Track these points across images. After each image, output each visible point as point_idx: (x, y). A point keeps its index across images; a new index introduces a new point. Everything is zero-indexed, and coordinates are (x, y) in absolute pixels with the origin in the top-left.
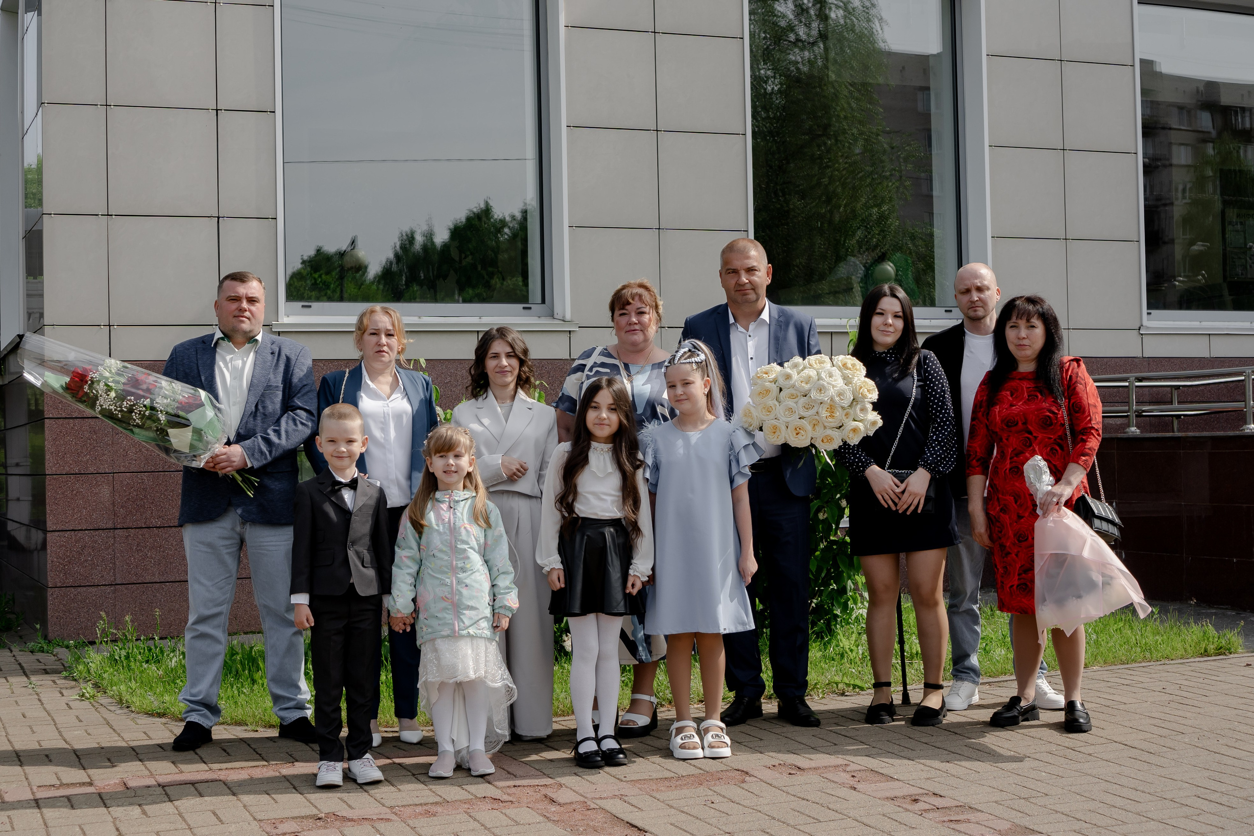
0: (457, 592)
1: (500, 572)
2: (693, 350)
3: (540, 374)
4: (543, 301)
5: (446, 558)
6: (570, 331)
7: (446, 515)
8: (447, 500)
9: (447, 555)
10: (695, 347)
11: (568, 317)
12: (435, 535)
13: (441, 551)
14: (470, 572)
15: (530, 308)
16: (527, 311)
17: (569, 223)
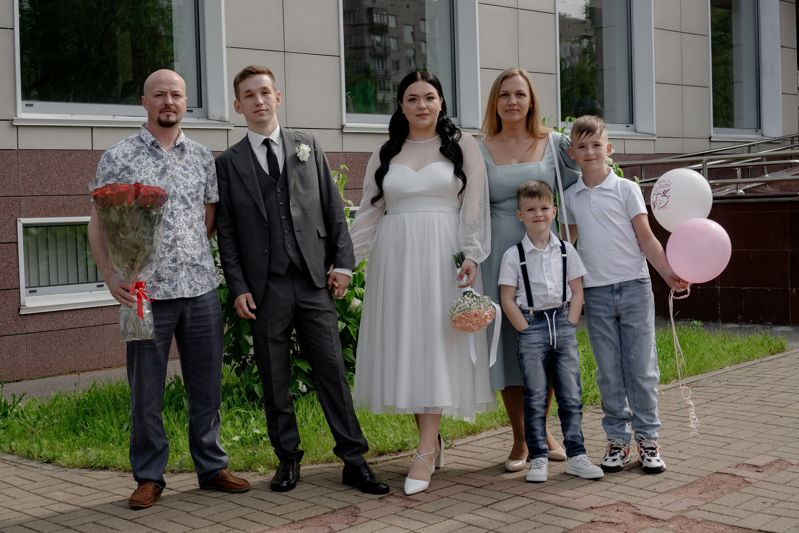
4: (200, 105)
6: (228, 130)
11: (227, 118)
15: (192, 111)
16: (190, 113)
17: (226, 44)
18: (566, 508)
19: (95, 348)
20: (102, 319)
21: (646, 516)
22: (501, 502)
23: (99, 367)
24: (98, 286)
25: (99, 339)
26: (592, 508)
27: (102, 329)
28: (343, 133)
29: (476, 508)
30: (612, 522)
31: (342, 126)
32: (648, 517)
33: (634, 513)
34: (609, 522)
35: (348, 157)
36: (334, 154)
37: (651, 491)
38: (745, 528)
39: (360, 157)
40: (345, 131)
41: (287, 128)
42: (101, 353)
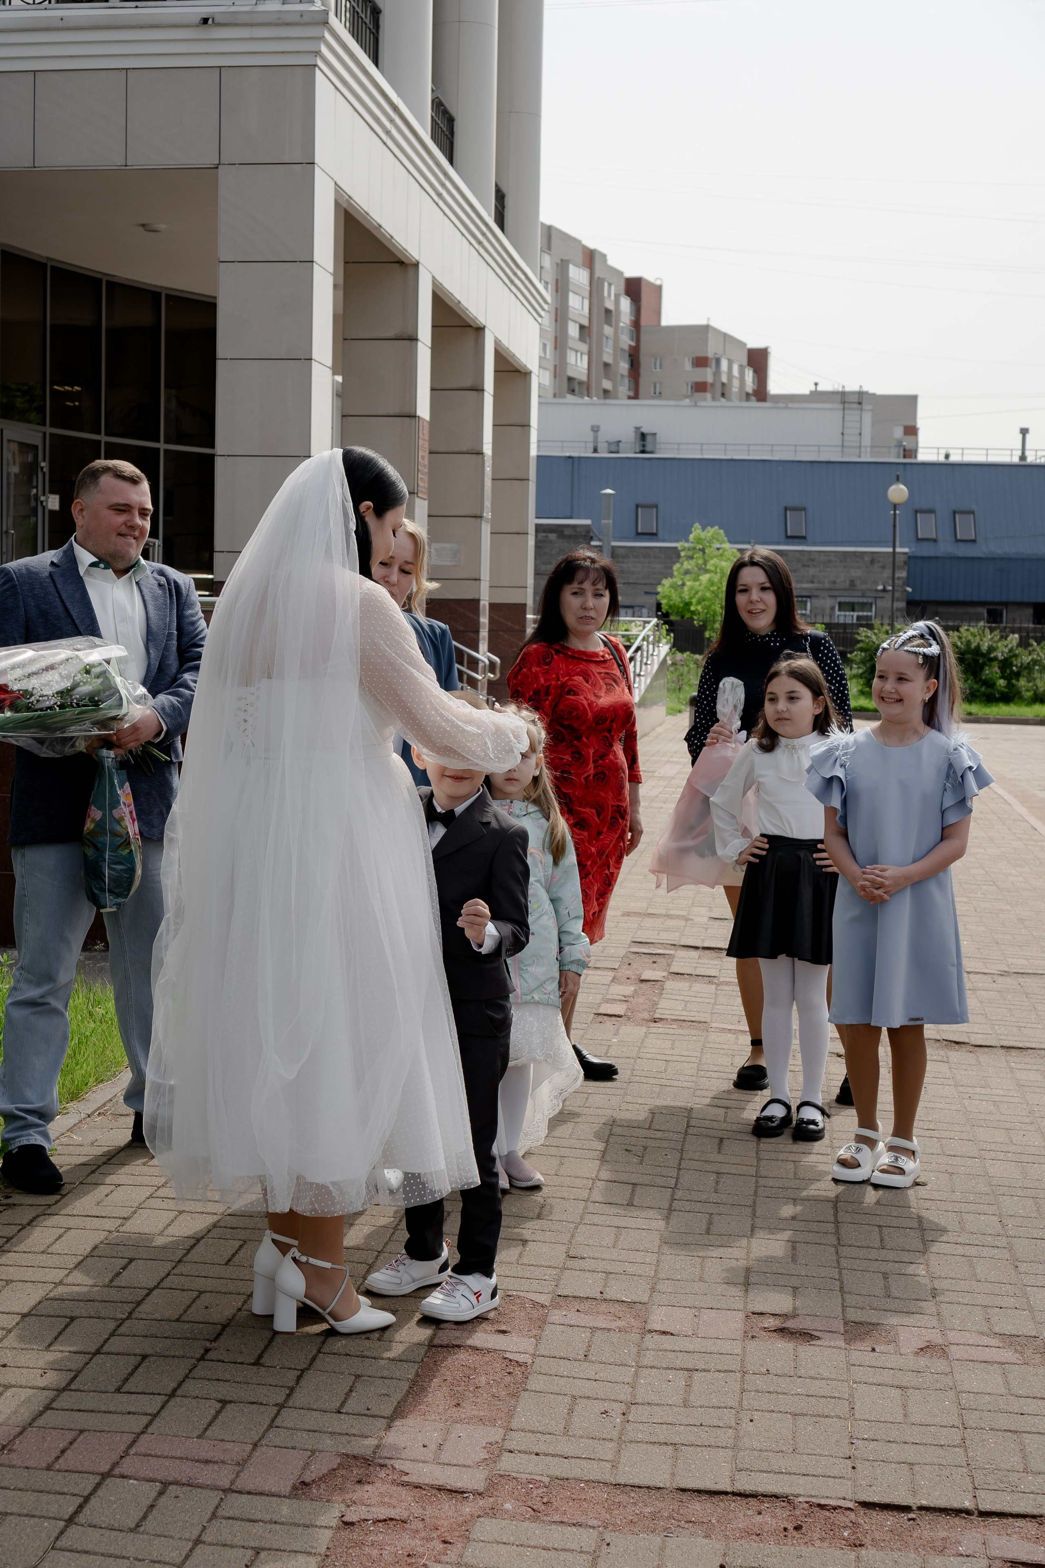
1: (572, 916)
14: (537, 915)
18: (249, 1493)
21: (432, 1487)
22: (93, 1501)
26: (303, 1483)
29: (58, 1531)
30: (391, 1519)
32: (440, 1489)
33: (404, 1484)
34: (385, 1520)
37: (366, 1415)
38: (648, 1488)
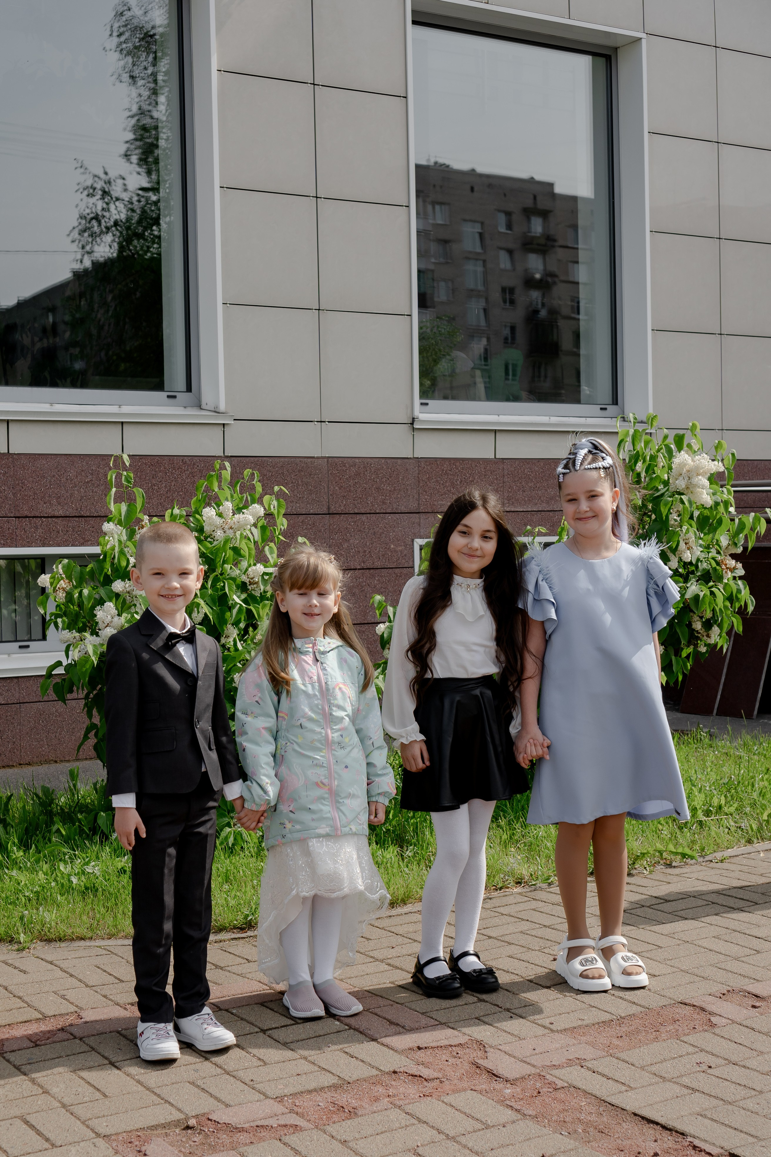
0: (336, 776)
1: (376, 746)
2: (595, 451)
3: (192, 473)
4: (189, 389)
5: (318, 729)
6: (224, 424)
7: (313, 670)
8: (311, 650)
9: (319, 726)
10: (596, 447)
11: (222, 407)
12: (302, 698)
13: (311, 719)
14: (349, 749)
15: (174, 397)
16: (171, 400)
17: (223, 300)
19: (5, 736)
20: (17, 695)
21: (485, 1068)
23: (11, 764)
24: (20, 647)
25: (12, 723)
26: (418, 1047)
27: (17, 709)
28: (414, 429)
30: (419, 1077)
31: (413, 418)
32: (489, 1071)
35: (423, 465)
36: (399, 461)
39: (443, 465)
40: (416, 426)
41: (321, 422)
42: (14, 743)
